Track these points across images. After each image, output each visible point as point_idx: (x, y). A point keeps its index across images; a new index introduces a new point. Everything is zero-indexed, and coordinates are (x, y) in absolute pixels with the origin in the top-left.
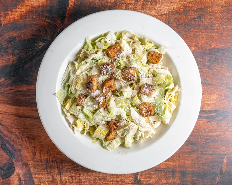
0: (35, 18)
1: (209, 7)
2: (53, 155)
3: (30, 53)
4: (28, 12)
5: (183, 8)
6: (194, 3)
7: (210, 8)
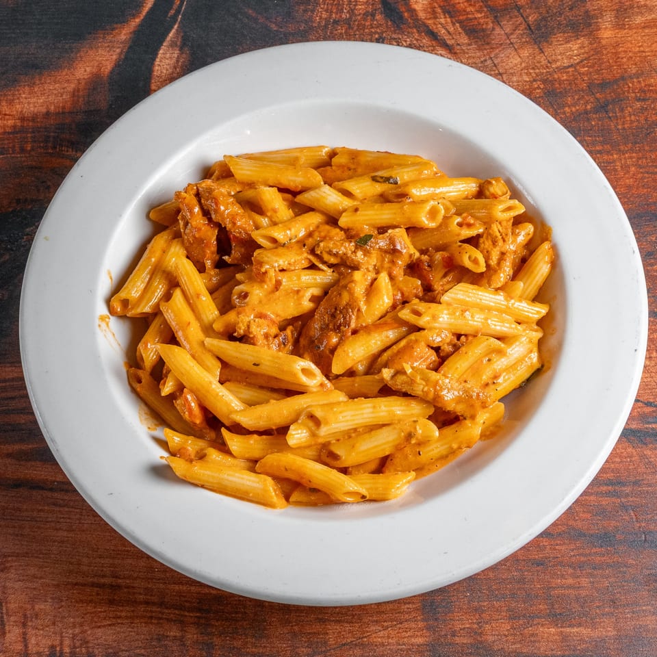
0: (32, 149)
1: (631, 77)
2: (77, 630)
3: (7, 257)
4: (9, 133)
5: (542, 86)
6: (576, 70)
7: (635, 80)
